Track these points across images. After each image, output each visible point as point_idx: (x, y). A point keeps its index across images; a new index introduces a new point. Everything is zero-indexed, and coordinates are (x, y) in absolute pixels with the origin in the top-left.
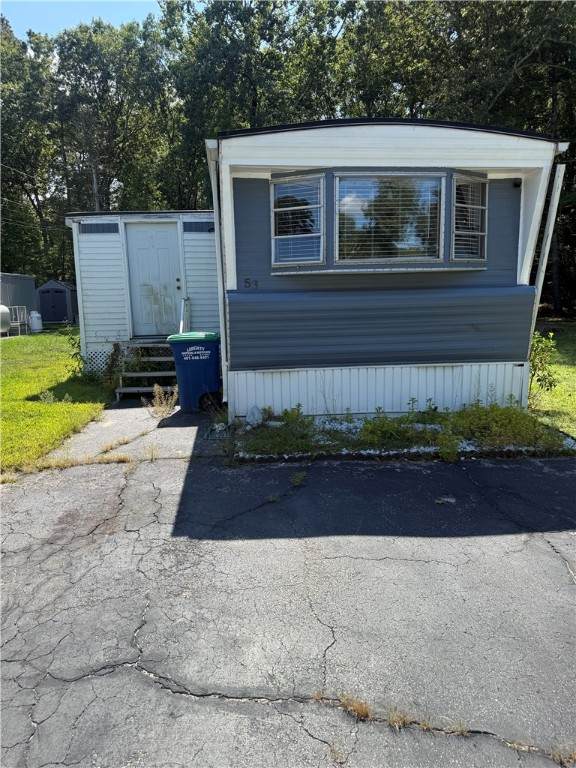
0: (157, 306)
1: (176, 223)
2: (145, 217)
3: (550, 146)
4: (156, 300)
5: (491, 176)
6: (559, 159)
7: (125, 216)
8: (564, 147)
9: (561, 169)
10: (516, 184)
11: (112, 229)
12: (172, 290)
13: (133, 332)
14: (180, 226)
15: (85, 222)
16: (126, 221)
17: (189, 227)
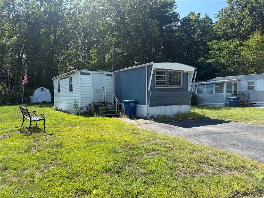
0: (98, 94)
1: (104, 74)
2: (97, 72)
3: (194, 68)
4: (98, 93)
5: (185, 72)
6: (195, 70)
7: (92, 71)
8: (196, 68)
9: (196, 72)
10: (188, 73)
11: (89, 74)
12: (102, 90)
13: (93, 101)
14: (105, 74)
15: (82, 72)
16: (93, 72)
17: (107, 75)
